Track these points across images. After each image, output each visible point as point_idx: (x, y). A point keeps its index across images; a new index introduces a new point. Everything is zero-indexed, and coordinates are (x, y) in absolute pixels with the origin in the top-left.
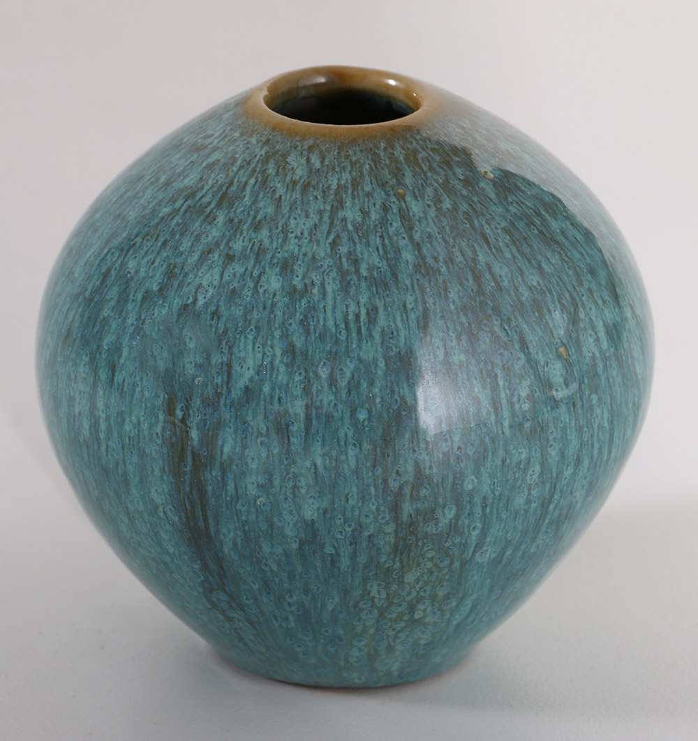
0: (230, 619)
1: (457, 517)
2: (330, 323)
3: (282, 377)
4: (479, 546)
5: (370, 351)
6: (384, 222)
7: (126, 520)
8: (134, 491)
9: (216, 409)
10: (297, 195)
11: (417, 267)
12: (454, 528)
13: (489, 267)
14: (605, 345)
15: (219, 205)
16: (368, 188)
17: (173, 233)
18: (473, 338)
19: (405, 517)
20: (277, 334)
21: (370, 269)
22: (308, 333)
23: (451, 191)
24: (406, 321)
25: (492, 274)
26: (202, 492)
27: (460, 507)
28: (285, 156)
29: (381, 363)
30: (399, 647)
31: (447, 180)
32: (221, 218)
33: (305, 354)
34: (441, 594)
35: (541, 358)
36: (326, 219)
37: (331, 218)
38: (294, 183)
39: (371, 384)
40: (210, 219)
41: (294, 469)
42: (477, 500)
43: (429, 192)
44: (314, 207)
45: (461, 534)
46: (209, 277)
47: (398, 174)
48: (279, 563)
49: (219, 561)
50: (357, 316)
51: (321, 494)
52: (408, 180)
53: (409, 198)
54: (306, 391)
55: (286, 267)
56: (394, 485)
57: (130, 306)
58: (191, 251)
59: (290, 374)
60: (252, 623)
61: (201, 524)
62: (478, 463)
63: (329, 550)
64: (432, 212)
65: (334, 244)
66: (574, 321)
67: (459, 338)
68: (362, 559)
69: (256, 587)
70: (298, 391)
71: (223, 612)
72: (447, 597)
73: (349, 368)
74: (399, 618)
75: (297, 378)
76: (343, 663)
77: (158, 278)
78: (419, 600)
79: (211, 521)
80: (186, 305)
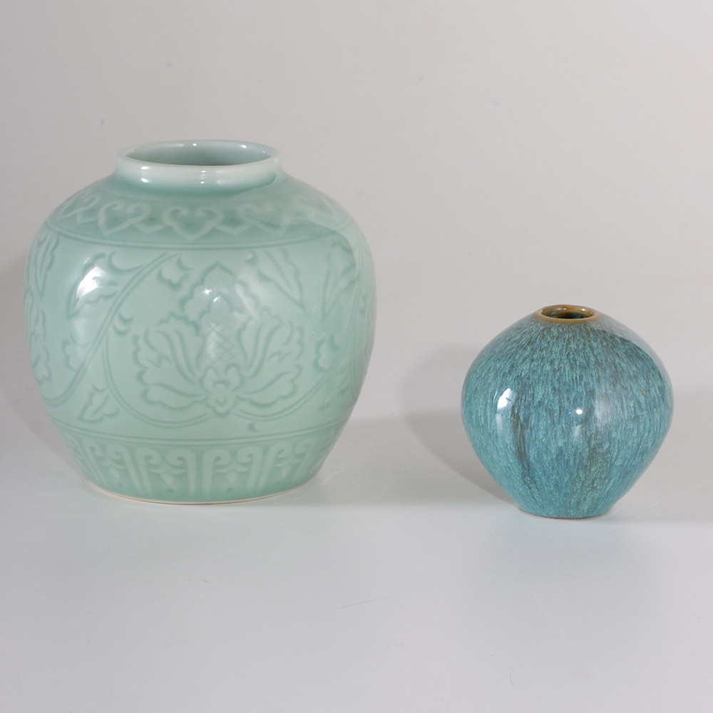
0: (530, 488)
1: (609, 447)
2: (567, 380)
3: (551, 398)
4: (616, 459)
5: (580, 389)
6: (584, 348)
7: (496, 452)
8: (499, 440)
9: (529, 409)
10: (555, 340)
11: (595, 363)
12: (608, 451)
13: (619, 364)
14: (658, 393)
15: (528, 344)
16: (578, 338)
17: (513, 354)
18: (615, 386)
19: (592, 446)
20: (550, 384)
21: (580, 363)
22: (560, 383)
23: (606, 340)
24: (592, 380)
25: (621, 367)
26: (524, 438)
27: (610, 443)
28: (550, 329)
29: (585, 393)
30: (588, 499)
31: (604, 336)
32: (529, 348)
33: (559, 390)
34: (603, 477)
35: (637, 394)
36: (565, 347)
37: (567, 347)
38: (554, 337)
39: (581, 399)
40: (525, 349)
41: (555, 428)
42: (616, 441)
43: (599, 340)
44: (560, 344)
45: (611, 453)
46: (526, 367)
47: (588, 334)
48: (549, 463)
49: (528, 464)
50: (576, 378)
51: (564, 437)
52: (592, 336)
53: (592, 341)
54: (560, 402)
55: (552, 363)
56: (588, 434)
57: (498, 378)
58: (519, 359)
59: (554, 397)
60: (538, 489)
61: (523, 450)
62: (617, 428)
63: (566, 458)
64: (600, 346)
65: (568, 355)
66: (648, 383)
67: (610, 386)
68: (577, 461)
69: (540, 473)
70: (557, 402)
71: (528, 485)
72: (605, 478)
73: (574, 394)
74: (589, 486)
75: (557, 398)
76: (568, 505)
77: (508, 368)
78: (596, 479)
79: (526, 449)
80: (518, 376)
